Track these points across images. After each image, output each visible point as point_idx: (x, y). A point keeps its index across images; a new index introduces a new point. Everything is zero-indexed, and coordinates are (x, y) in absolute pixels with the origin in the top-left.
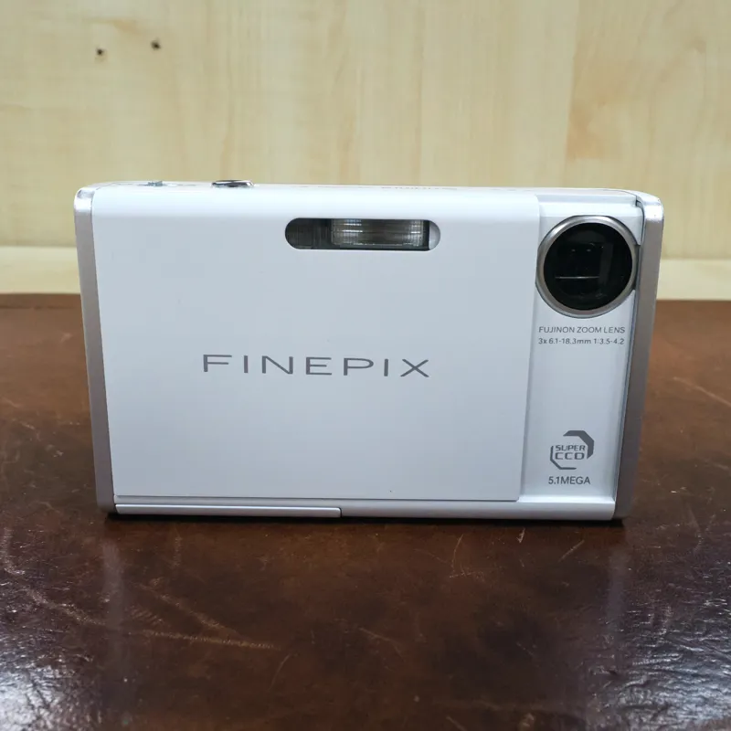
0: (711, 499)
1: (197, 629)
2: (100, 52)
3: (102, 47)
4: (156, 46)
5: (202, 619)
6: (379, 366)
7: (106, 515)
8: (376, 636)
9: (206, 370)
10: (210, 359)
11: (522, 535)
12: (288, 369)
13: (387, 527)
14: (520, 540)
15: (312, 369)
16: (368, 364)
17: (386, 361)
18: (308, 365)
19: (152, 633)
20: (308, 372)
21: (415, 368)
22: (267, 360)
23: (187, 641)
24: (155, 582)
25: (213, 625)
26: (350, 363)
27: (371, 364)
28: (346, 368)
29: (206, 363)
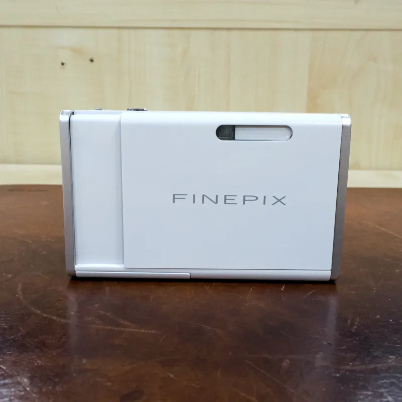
0: (381, 273)
1: (118, 325)
2: (63, 64)
3: (64, 61)
4: (92, 61)
5: (121, 321)
6: (261, 199)
7: (70, 278)
8: (209, 328)
9: (174, 202)
10: (176, 197)
11: (283, 287)
12: (215, 202)
13: (214, 284)
14: (282, 289)
15: (227, 201)
16: (255, 198)
17: (265, 197)
18: (225, 199)
19: (96, 326)
20: (225, 203)
21: (279, 200)
22: (205, 197)
23: (113, 330)
24: (97, 305)
25: (126, 323)
26: (247, 198)
27: (257, 198)
28: (244, 200)
29: (174, 198)
